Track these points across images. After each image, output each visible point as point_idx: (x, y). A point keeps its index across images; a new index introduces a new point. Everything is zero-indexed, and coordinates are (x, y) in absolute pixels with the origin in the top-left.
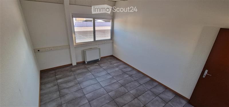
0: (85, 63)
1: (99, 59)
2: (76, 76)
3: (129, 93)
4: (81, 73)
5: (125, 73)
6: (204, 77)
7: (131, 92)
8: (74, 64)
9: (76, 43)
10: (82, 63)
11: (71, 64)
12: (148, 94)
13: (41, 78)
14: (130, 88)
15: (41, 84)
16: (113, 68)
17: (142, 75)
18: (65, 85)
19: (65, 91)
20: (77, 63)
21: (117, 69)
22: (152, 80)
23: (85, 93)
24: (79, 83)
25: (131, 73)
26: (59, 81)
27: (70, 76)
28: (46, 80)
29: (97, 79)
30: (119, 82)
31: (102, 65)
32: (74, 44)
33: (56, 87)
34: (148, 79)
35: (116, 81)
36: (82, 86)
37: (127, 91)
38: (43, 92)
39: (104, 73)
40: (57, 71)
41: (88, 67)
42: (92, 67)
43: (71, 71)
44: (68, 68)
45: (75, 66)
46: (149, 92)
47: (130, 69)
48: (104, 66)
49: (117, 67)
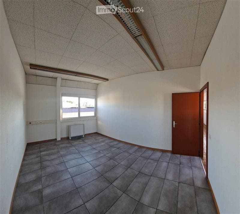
0: (69, 138)
1: (82, 136)
2: (59, 149)
3: (119, 164)
4: (65, 147)
5: (112, 146)
6: (174, 127)
7: (122, 163)
8: (59, 139)
9: (62, 118)
10: (66, 139)
11: (56, 139)
12: (140, 160)
13: (26, 150)
14: (121, 159)
15: (25, 155)
16: (99, 143)
17: (130, 146)
18: (47, 158)
19: (47, 163)
20: (62, 139)
21: (103, 144)
22: (141, 147)
23: (68, 167)
24: (62, 156)
25: (118, 146)
26: (42, 153)
27: (54, 149)
28: (30, 152)
29: (81, 153)
30: (107, 155)
31: (86, 141)
32: (61, 119)
33: (38, 159)
34: (136, 147)
35: (103, 155)
36: (65, 159)
37: (117, 164)
38: (25, 162)
39: (88, 148)
40: (42, 144)
41: (72, 142)
42: (76, 143)
43: (55, 145)
44: (52, 142)
45: (59, 141)
46: (140, 158)
47: (116, 143)
48: (89, 141)
49: (103, 142)
